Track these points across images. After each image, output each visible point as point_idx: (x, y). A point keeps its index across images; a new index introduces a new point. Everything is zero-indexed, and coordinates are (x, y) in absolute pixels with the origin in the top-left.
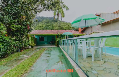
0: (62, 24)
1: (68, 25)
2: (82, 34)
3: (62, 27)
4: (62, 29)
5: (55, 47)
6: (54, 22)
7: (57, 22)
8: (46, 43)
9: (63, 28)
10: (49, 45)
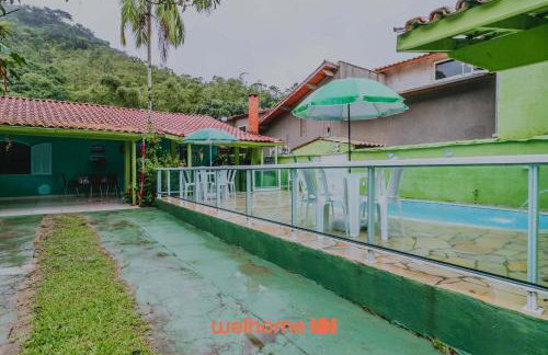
0: (126, 73)
1: (170, 86)
2: (269, 142)
3: (128, 90)
4: (128, 101)
5: (127, 207)
6: (64, 48)
7: (88, 53)
8: (44, 188)
9: (134, 94)
10: (71, 202)
